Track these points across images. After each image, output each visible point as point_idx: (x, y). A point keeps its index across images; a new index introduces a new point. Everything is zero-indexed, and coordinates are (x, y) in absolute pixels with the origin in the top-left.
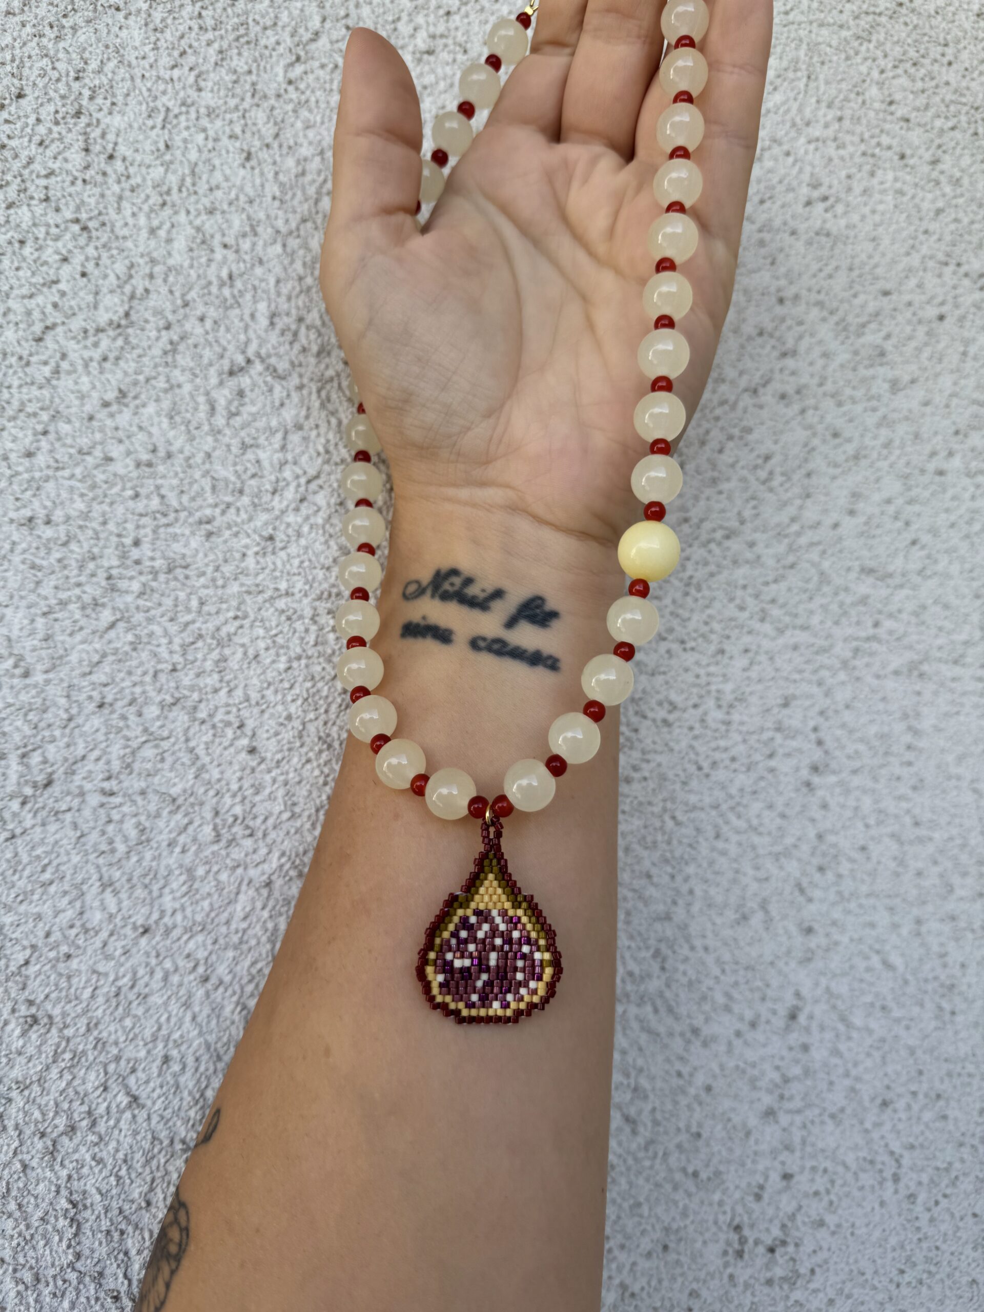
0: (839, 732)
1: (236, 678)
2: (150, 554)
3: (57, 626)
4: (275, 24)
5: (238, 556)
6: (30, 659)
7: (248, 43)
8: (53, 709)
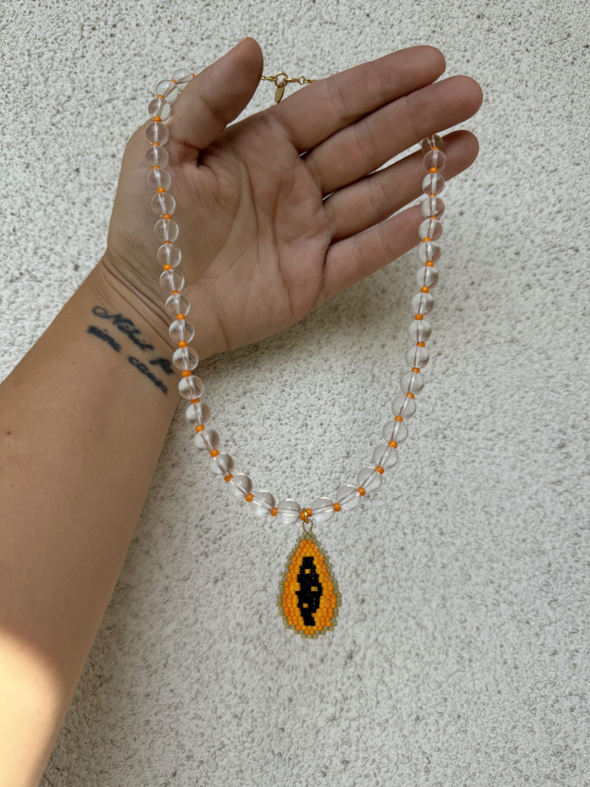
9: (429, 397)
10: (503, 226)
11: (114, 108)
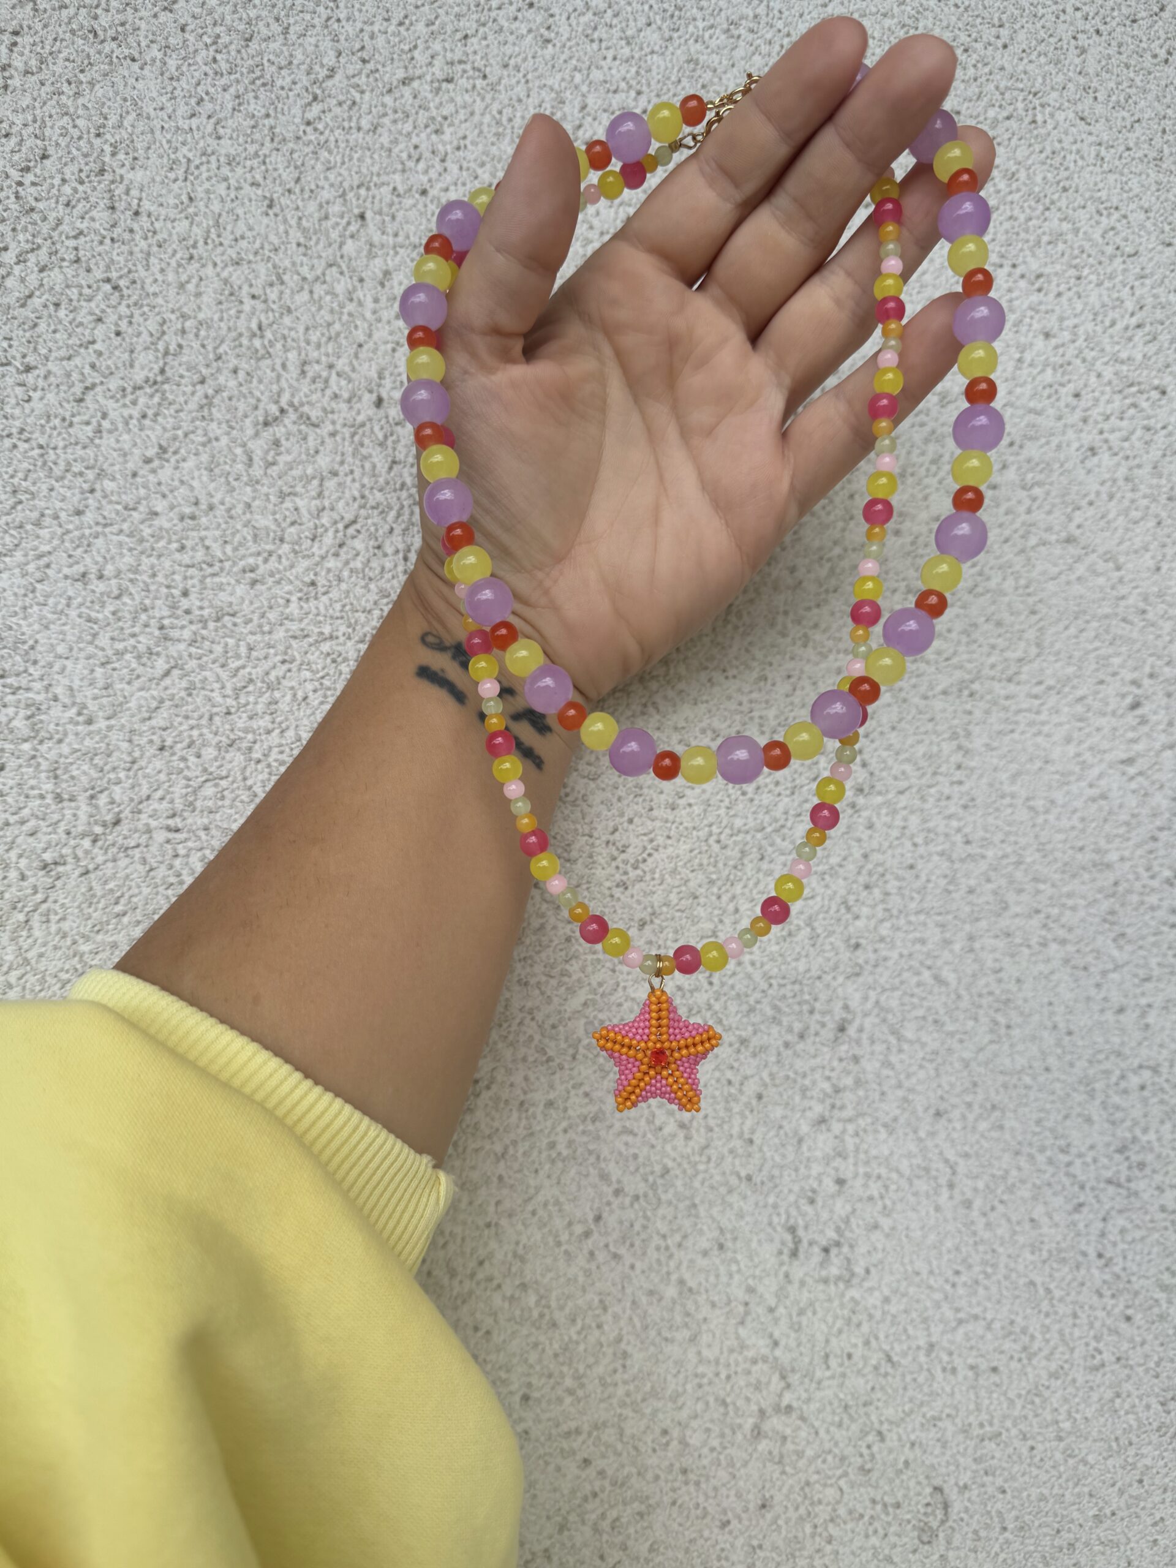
0: (885, 754)
1: (287, 719)
2: (198, 603)
3: (115, 674)
4: (290, 63)
5: (281, 601)
6: (92, 706)
7: (264, 85)
8: (116, 754)
9: (949, 631)
10: (1056, 347)
11: (415, 97)
